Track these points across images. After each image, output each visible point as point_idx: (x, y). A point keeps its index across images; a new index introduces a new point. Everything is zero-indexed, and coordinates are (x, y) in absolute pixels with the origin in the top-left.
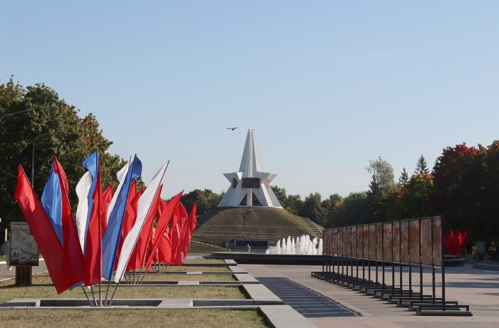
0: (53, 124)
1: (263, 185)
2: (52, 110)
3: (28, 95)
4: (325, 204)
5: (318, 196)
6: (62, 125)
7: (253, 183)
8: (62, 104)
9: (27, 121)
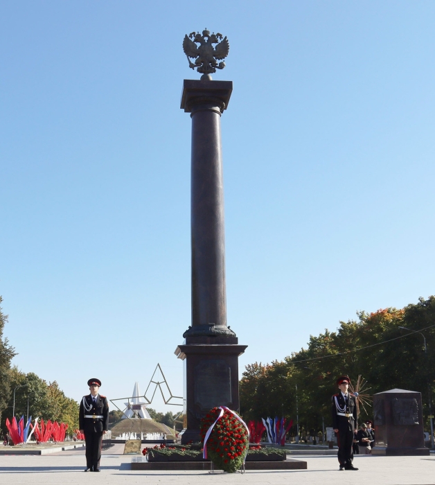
0: (36, 389)
1: (142, 408)
2: (36, 383)
3: (27, 377)
4: (174, 417)
5: (171, 413)
6: (40, 389)
7: (138, 407)
8: (40, 381)
9: (27, 387)
